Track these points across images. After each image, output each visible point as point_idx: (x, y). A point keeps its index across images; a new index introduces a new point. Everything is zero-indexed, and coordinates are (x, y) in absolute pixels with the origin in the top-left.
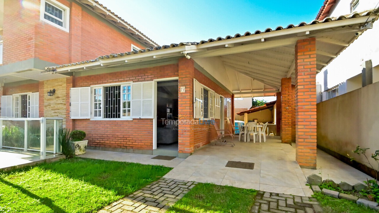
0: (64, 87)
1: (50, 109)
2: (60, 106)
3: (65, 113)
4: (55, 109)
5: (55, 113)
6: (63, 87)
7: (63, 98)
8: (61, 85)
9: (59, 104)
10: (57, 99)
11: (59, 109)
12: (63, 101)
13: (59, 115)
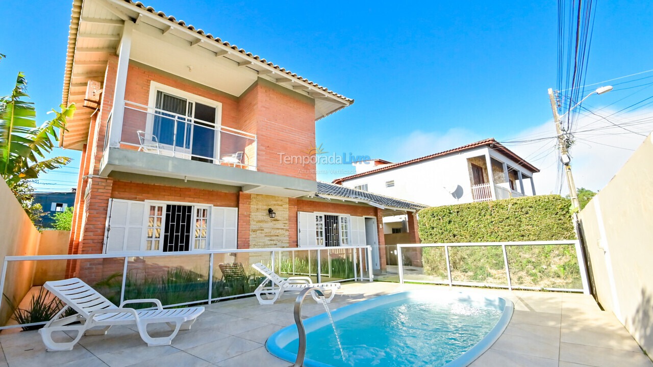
0: (286, 209)
1: (263, 235)
2: (281, 232)
3: (288, 241)
4: (272, 236)
5: (271, 240)
6: (284, 208)
7: (284, 222)
8: (281, 206)
9: (278, 229)
10: (274, 222)
11: (278, 236)
12: (284, 226)
13: (278, 243)
